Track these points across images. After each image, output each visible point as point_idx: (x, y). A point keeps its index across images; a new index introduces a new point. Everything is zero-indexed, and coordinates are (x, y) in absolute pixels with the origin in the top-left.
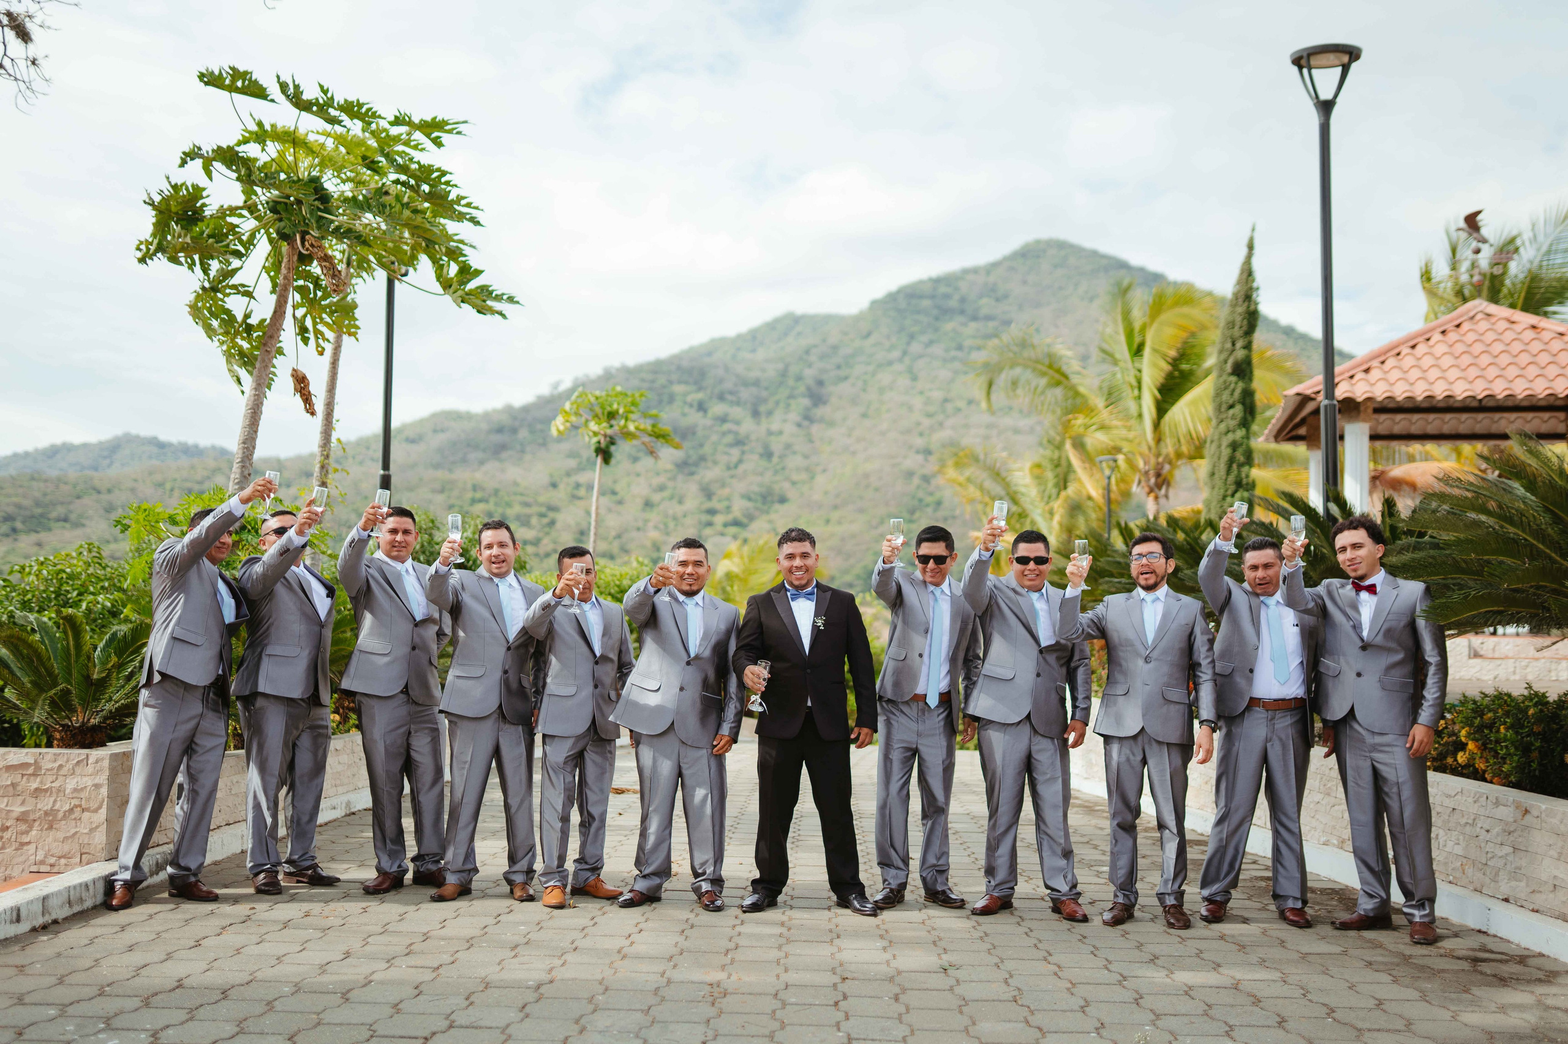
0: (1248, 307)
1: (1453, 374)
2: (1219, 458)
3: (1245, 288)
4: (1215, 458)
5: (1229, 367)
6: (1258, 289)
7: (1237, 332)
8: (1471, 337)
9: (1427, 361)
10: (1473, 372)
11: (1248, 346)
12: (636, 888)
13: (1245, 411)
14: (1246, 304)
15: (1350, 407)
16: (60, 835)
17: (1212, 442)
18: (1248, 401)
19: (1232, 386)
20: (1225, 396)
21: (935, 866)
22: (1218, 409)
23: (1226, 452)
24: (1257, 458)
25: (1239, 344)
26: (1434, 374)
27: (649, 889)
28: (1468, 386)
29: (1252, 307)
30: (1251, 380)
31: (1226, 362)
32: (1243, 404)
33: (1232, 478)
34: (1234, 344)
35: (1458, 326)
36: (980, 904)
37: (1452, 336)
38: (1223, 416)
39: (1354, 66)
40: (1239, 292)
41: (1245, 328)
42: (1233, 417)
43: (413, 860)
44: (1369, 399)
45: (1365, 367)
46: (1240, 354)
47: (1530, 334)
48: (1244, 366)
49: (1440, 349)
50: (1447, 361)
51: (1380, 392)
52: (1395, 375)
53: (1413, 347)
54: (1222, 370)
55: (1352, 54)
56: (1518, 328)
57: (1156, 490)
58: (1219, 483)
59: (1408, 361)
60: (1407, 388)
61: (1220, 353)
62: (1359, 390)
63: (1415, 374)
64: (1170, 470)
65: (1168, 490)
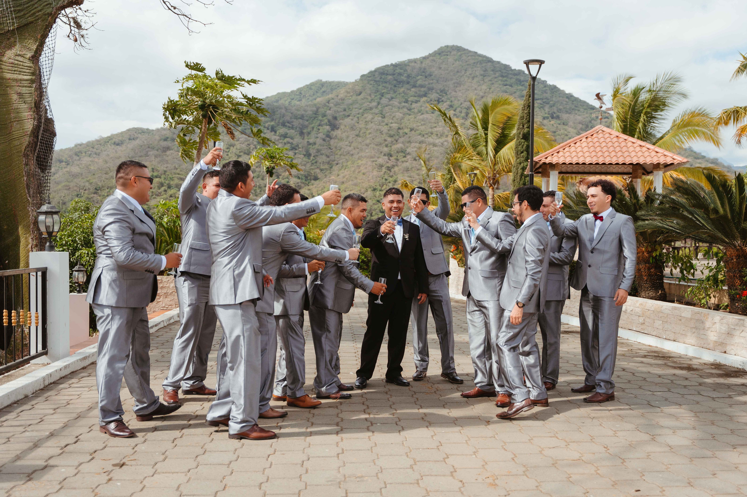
1: (587, 154)
4: (516, 173)
5: (521, 136)
7: (525, 121)
8: (596, 140)
9: (579, 149)
10: (594, 154)
11: (529, 127)
14: (528, 109)
15: (552, 166)
16: (169, 299)
17: (515, 166)
19: (522, 144)
20: (520, 148)
22: (517, 153)
23: (520, 171)
25: (525, 126)
26: (580, 154)
28: (590, 159)
31: (520, 133)
32: (527, 151)
34: (523, 126)
35: (592, 135)
37: (589, 139)
38: (519, 156)
39: (543, 65)
40: (526, 103)
41: (528, 120)
42: (523, 157)
44: (557, 163)
45: (557, 151)
46: (526, 130)
47: (615, 139)
48: (527, 135)
49: (585, 144)
50: (586, 149)
51: (561, 161)
52: (567, 154)
53: (575, 143)
54: (518, 137)
55: (541, 62)
56: (612, 137)
57: (493, 185)
59: (573, 149)
60: (570, 159)
61: (518, 129)
62: (554, 160)
63: (574, 154)
64: (499, 177)
65: (498, 185)
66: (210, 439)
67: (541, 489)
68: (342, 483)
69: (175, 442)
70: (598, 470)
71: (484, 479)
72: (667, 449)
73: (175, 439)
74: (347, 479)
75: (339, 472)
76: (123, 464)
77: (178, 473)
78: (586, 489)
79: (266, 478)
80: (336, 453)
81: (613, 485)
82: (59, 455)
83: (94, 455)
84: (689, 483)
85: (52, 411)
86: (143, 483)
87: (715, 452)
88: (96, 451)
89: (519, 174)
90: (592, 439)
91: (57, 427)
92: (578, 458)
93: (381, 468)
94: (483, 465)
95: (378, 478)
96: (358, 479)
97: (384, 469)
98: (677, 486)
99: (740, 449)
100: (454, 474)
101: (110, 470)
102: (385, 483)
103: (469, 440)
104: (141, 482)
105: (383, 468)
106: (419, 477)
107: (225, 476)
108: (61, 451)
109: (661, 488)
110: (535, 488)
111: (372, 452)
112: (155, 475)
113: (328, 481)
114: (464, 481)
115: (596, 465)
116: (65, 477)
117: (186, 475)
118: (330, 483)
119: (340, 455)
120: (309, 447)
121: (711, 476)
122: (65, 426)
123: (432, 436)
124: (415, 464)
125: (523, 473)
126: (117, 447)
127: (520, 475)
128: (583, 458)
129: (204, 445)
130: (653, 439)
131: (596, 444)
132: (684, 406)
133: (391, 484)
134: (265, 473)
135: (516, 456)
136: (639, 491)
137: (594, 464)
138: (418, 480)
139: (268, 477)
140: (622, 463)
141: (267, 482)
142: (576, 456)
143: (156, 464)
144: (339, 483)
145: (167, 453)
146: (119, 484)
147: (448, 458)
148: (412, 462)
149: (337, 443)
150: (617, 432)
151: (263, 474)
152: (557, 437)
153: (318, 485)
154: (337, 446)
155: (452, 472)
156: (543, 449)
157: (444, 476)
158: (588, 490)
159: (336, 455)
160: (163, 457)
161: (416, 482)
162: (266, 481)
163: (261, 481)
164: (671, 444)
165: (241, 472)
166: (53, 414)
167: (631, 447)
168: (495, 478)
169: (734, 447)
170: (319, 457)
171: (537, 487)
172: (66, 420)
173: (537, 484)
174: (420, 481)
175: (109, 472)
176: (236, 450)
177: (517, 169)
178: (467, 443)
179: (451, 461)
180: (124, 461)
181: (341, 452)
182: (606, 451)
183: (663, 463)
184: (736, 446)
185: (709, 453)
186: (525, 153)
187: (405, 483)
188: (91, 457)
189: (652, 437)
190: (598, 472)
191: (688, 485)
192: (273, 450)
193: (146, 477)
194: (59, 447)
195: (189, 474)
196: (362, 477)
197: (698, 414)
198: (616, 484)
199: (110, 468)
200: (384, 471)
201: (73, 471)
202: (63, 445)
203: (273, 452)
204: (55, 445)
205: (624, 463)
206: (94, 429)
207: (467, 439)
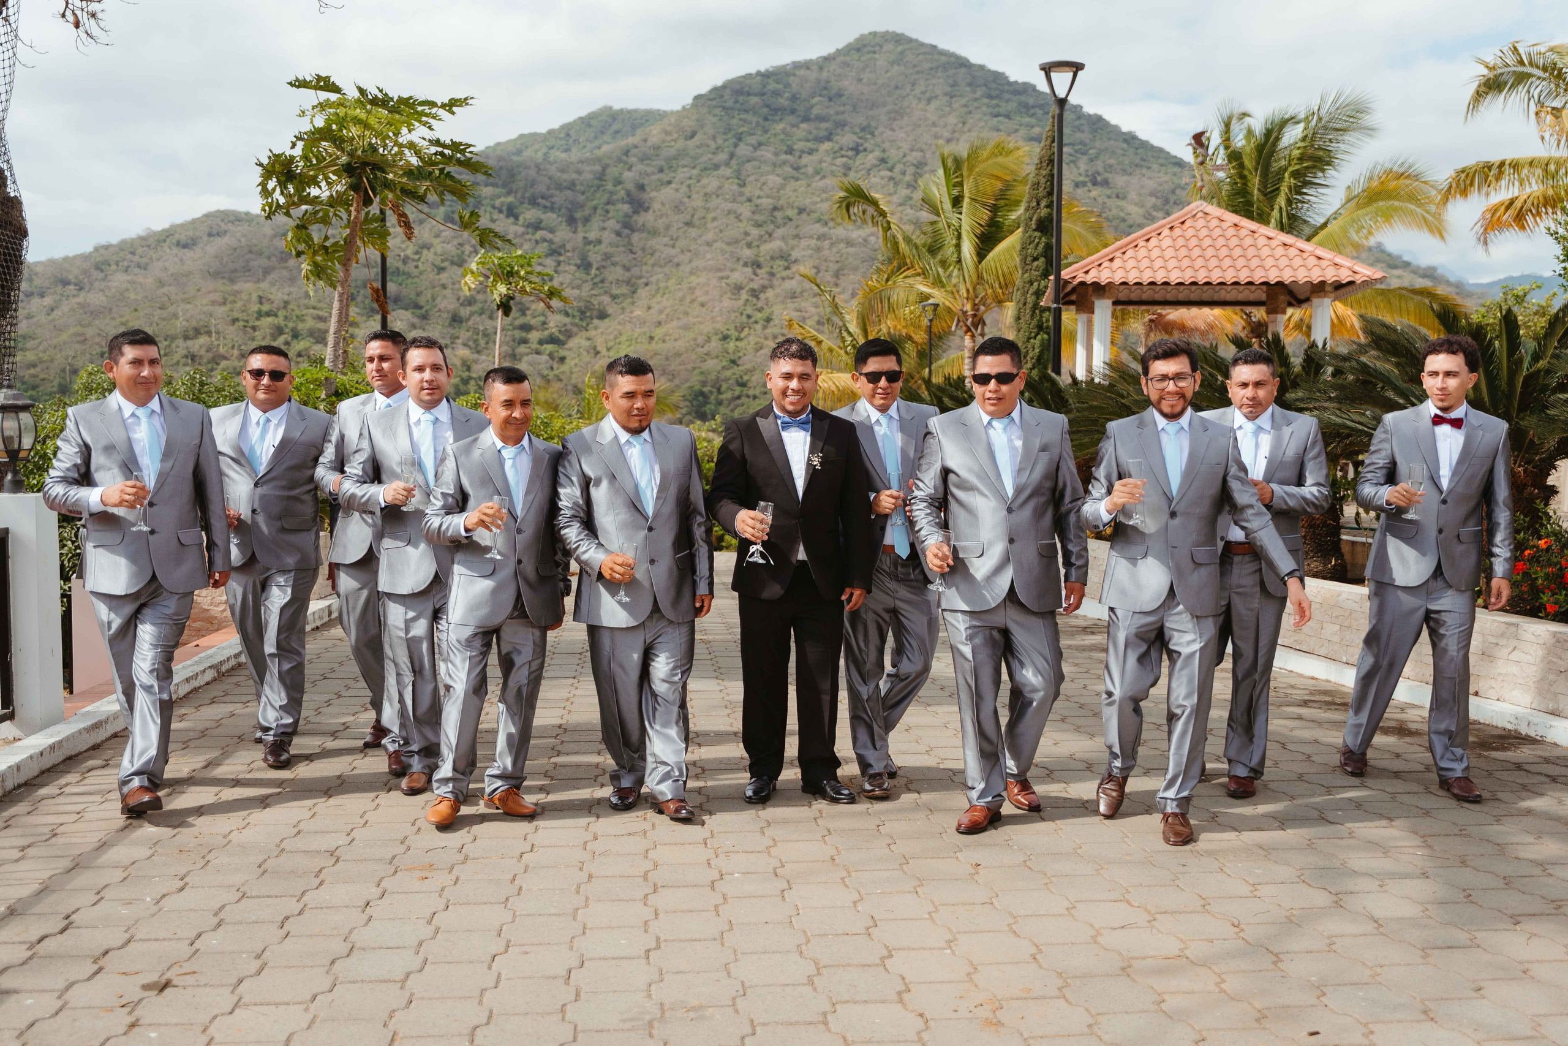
0: (1052, 171)
1: (1172, 263)
2: (1025, 304)
4: (1021, 304)
5: (1034, 224)
7: (1041, 192)
8: (1191, 232)
9: (1156, 253)
10: (1186, 262)
11: (1050, 207)
13: (1049, 260)
15: (1099, 289)
18: (1049, 254)
19: (1036, 241)
20: (1031, 250)
22: (1025, 262)
23: (1031, 299)
25: (1043, 204)
26: (1159, 263)
28: (1180, 275)
30: (1052, 236)
31: (1031, 218)
32: (1045, 257)
33: (1034, 322)
34: (1038, 204)
35: (1183, 223)
37: (1177, 232)
38: (1029, 267)
39: (1080, 73)
41: (1047, 191)
42: (1037, 269)
44: (1110, 283)
45: (1110, 257)
46: (1044, 212)
47: (1232, 231)
48: (1047, 223)
49: (1167, 242)
50: (1170, 253)
51: (1118, 278)
52: (1132, 263)
53: (1148, 240)
54: (1027, 226)
55: (1078, 66)
56: (1225, 225)
57: (973, 329)
58: (1024, 326)
59: (1142, 252)
60: (1138, 275)
61: (1027, 210)
62: (1104, 276)
63: (1145, 263)
64: (985, 312)
65: (983, 329)
66: (365, 917)
67: (1099, 1033)
68: (656, 1024)
69: (286, 928)
70: (1224, 981)
71: (972, 1008)
72: (1370, 927)
73: (287, 918)
74: (667, 1014)
75: (650, 996)
76: (167, 985)
77: (288, 1004)
78: (1199, 1032)
79: (487, 1014)
80: (643, 952)
81: (1258, 1020)
82: (23, 964)
83: (101, 963)
84: (1425, 1012)
85: (16, 854)
86: (208, 1032)
87: (1476, 934)
88: (107, 952)
89: (1029, 305)
90: (1205, 906)
91: (25, 891)
92: (1177, 953)
93: (743, 983)
94: (968, 974)
95: (737, 1011)
96: (692, 1014)
97: (750, 987)
98: (1399, 1021)
99: (1529, 926)
100: (905, 996)
101: (136, 1000)
102: (752, 1021)
103: (937, 911)
104: (204, 1031)
105: (747, 984)
106: (829, 1008)
107: (394, 1011)
108: (30, 953)
109: (1366, 1025)
110: (1086, 1030)
111: (723, 945)
112: (237, 1011)
113: (624, 1021)
114: (928, 1015)
115: (1217, 970)
116: (31, 1020)
117: (306, 1010)
118: (628, 1025)
119: (651, 953)
120: (584, 933)
121: (1474, 994)
122: (44, 890)
123: (855, 903)
124: (819, 974)
125: (1057, 993)
126: (155, 940)
127: (1051, 998)
128: (1188, 953)
129: (351, 932)
130: (1338, 904)
131: (1213, 916)
132: (1397, 823)
133: (764, 1024)
134: (485, 1000)
135: (1041, 952)
136: (1317, 1033)
137: (1214, 967)
138: (825, 1014)
139: (491, 1012)
140: (1275, 963)
141: (488, 1023)
142: (1172, 947)
143: (240, 981)
144: (650, 1024)
145: (267, 953)
146: (153, 1035)
147: (891, 956)
148: (812, 970)
149: (646, 922)
150: (1259, 887)
151: (480, 1003)
152: (1128, 902)
153: (602, 1031)
154: (646, 931)
155: (899, 993)
156: (1098, 933)
157: (883, 1002)
158: (1204, 1034)
159: (642, 953)
160: (255, 965)
161: (821, 1019)
162: (485, 1021)
163: (475, 1023)
164: (1378, 913)
165: (430, 999)
166: (17, 861)
167: (1292, 922)
168: (997, 1005)
169: (1515, 920)
170: (605, 959)
171: (1090, 1026)
172: (46, 875)
173: (1091, 1021)
174: (829, 1017)
175: (131, 1006)
176: (420, 944)
177: (1025, 294)
178: (931, 918)
179: (896, 964)
180: (169, 975)
181: (654, 944)
182: (1237, 933)
183: (1364, 964)
184: (1519, 918)
185: (1462, 937)
186: (1042, 260)
187: (797, 1023)
188: (96, 967)
189: (1335, 898)
190: (1223, 986)
191: (1423, 1017)
192: (504, 943)
193: (215, 1017)
194: (24, 942)
195: (313, 1007)
196: (700, 1008)
197: (1429, 839)
198: (1265, 1017)
199: (136, 994)
200: (749, 991)
201: (51, 1003)
202: (35, 938)
203: (502, 949)
204: (17, 939)
205: (1279, 965)
206: (107, 897)
207: (932, 909)
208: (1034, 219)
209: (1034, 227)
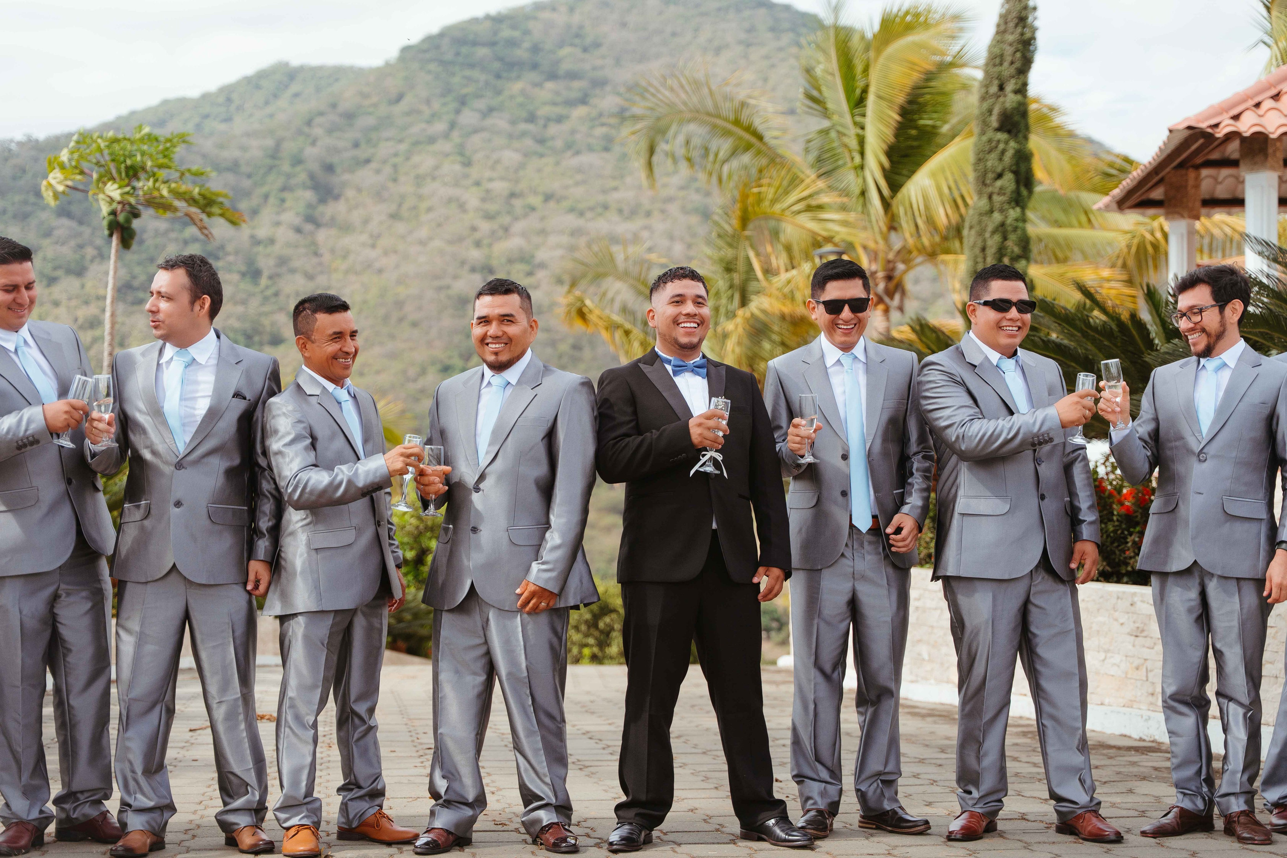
0: (1022, 34)
2: (983, 248)
3: (1019, 7)
4: (977, 251)
5: (994, 121)
6: (1035, 9)
7: (1007, 70)
11: (1022, 90)
12: (438, 824)
13: (1018, 182)
14: (1019, 30)
15: (1259, 147)
17: (971, 228)
18: (1023, 168)
19: (1001, 146)
20: (992, 161)
21: (879, 774)
22: (982, 181)
24: (1034, 249)
25: (1010, 87)
27: (458, 825)
29: (1028, 35)
30: (1026, 138)
31: (990, 111)
32: (1016, 173)
34: (1001, 88)
36: (956, 826)
38: (990, 189)
40: (1008, 12)
41: (1018, 64)
42: (1002, 191)
43: (56, 802)
44: (1283, 136)
45: (1274, 92)
46: (1010, 101)
48: (1017, 118)
54: (985, 124)
57: (887, 299)
61: (983, 99)
64: (905, 272)
65: (902, 300)
177: (981, 233)
208: (996, 111)
209: (995, 124)
